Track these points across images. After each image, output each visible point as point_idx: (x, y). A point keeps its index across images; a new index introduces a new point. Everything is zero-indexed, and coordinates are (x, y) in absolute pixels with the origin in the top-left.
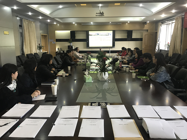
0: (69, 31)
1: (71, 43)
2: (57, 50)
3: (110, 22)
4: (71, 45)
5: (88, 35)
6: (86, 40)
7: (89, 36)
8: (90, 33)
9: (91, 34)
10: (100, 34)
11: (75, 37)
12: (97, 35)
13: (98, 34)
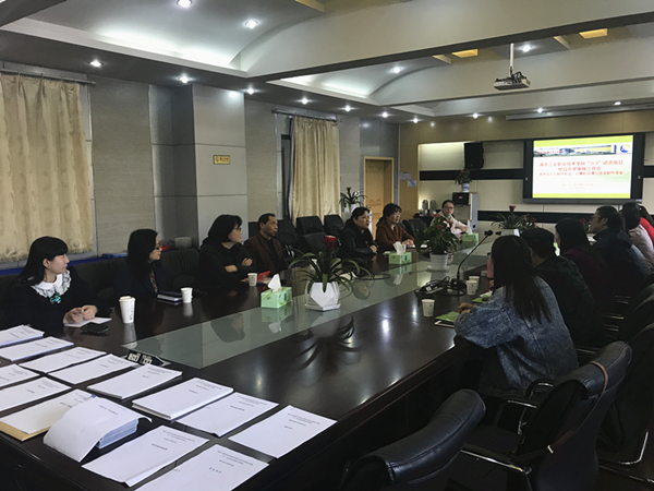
0: (460, 146)
1: (467, 185)
2: (420, 207)
3: (618, 103)
4: (466, 191)
5: (529, 156)
6: (524, 175)
7: (535, 159)
8: (538, 146)
9: (542, 152)
10: (576, 151)
11: (481, 162)
12: (564, 152)
13: (569, 151)
